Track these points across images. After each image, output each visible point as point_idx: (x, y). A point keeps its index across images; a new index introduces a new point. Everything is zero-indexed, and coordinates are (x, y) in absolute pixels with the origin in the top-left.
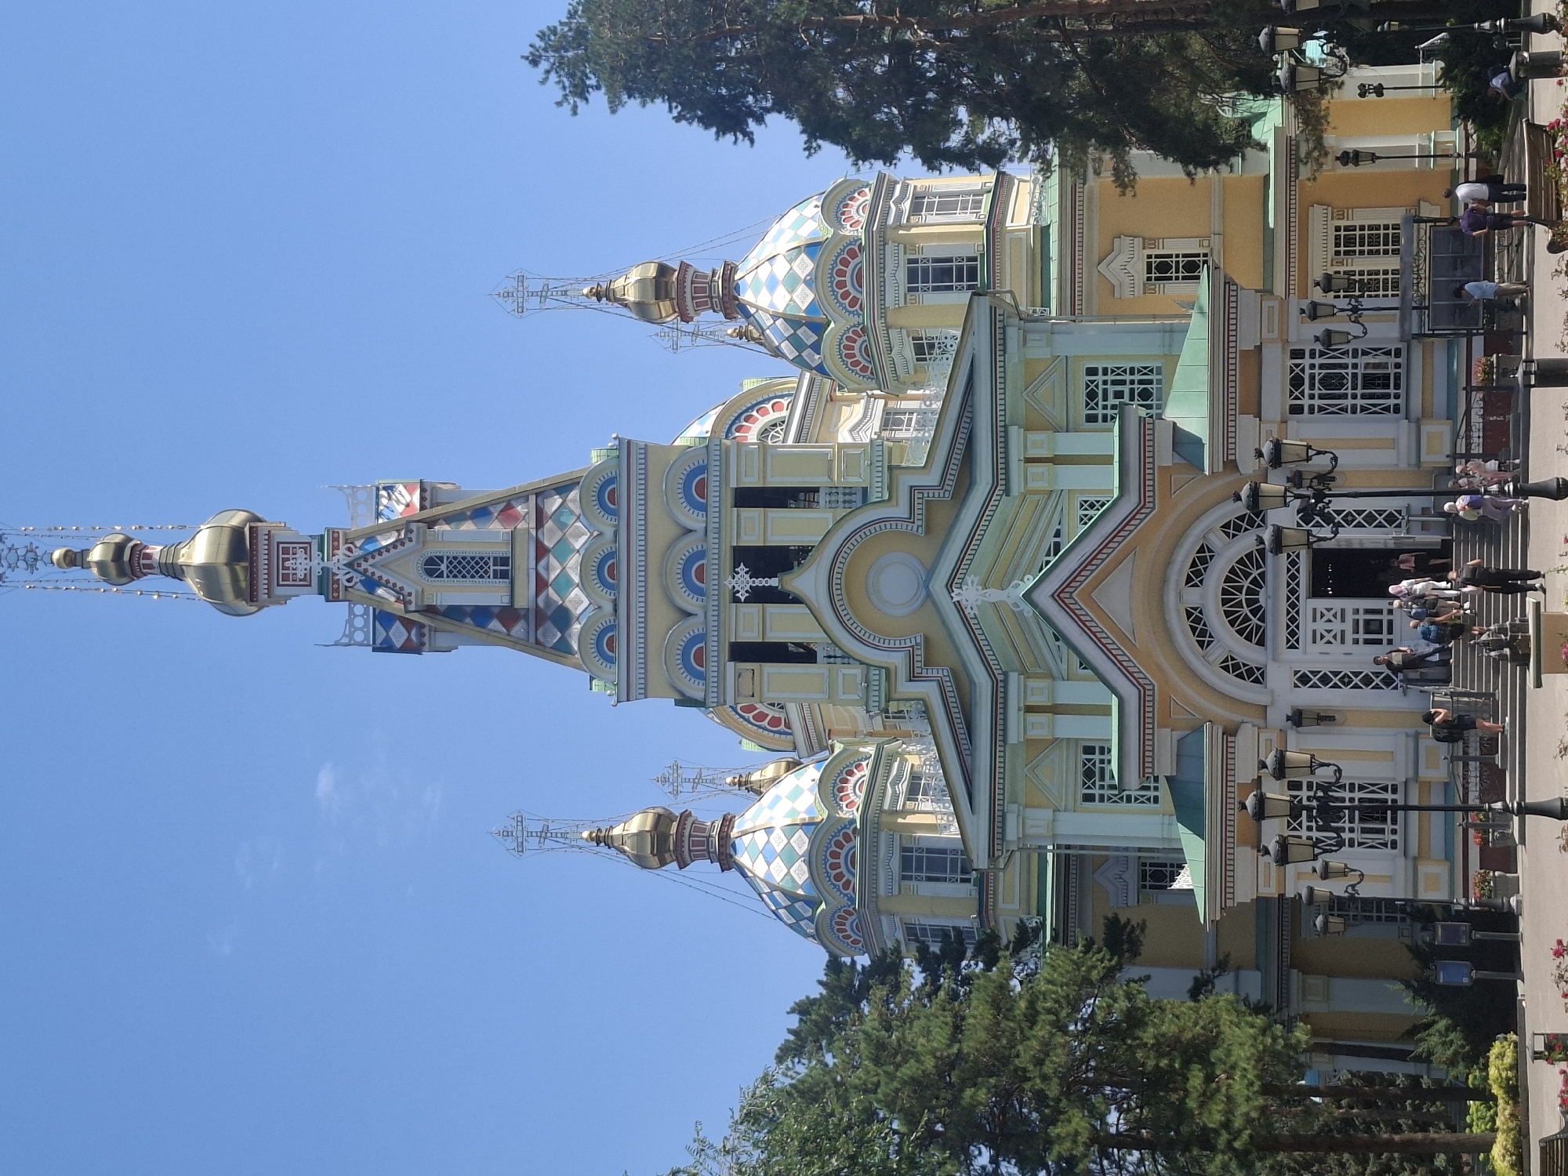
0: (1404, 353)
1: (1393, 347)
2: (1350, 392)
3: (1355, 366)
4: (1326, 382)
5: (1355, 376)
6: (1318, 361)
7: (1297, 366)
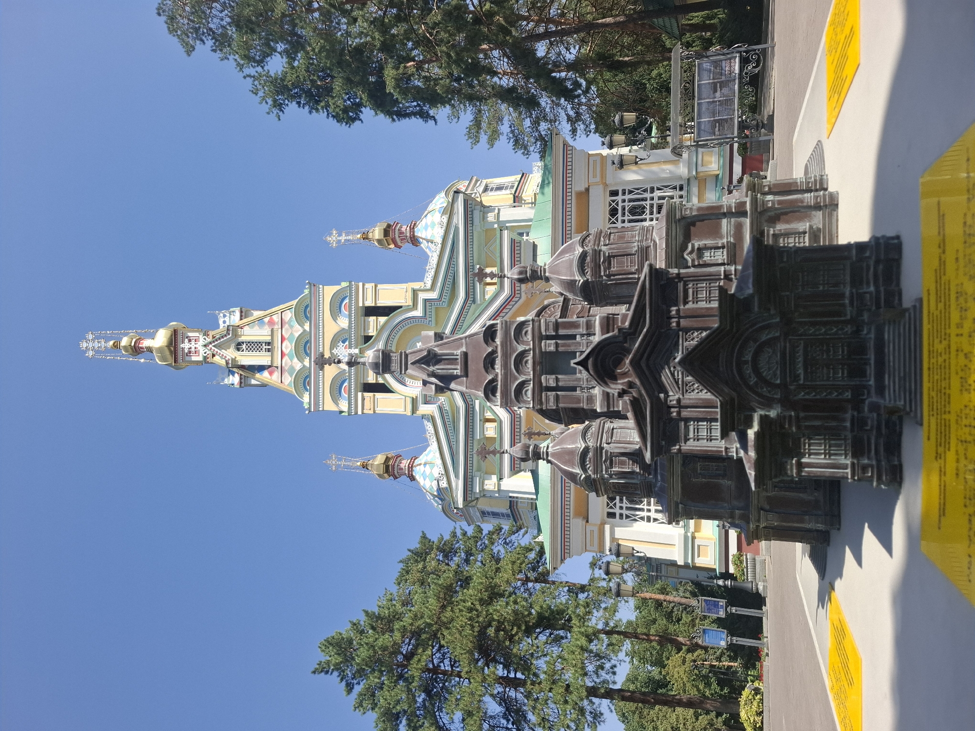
0: (685, 188)
1: (678, 184)
2: (648, 217)
3: (652, 199)
4: (633, 211)
5: (652, 206)
6: (627, 197)
7: (613, 201)
